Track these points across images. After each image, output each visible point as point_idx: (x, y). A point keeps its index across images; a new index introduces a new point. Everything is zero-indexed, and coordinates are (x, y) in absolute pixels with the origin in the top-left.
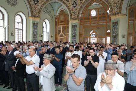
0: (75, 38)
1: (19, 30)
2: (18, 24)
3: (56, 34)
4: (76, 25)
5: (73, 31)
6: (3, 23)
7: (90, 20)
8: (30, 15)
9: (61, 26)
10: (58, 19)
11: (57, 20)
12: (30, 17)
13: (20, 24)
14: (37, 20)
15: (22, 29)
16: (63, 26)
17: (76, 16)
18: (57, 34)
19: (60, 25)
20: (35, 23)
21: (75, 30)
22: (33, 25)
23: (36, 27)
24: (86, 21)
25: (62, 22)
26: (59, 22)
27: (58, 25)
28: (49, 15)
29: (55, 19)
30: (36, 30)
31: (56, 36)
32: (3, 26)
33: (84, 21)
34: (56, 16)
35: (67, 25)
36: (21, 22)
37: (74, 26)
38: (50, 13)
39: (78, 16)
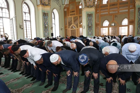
0: (91, 29)
1: (27, 22)
2: (25, 14)
3: (66, 26)
4: (92, 14)
5: (89, 22)
6: (8, 12)
7: (108, 8)
8: (39, 3)
9: (73, 16)
10: (68, 9)
11: (66, 10)
12: (39, 5)
13: (28, 15)
14: (47, 9)
15: (30, 21)
16: (74, 16)
17: (92, 4)
18: (68, 26)
19: (71, 15)
20: (45, 13)
21: (91, 19)
22: (43, 16)
23: (46, 18)
24: (103, 8)
25: (73, 12)
26: (69, 12)
27: (68, 16)
28: (58, 4)
29: (64, 8)
30: (47, 21)
31: (66, 28)
32: (8, 17)
33: (101, 9)
34: (65, 5)
35: (80, 15)
36: (28, 12)
37: (89, 15)
38: (58, 1)
39: (94, 3)
